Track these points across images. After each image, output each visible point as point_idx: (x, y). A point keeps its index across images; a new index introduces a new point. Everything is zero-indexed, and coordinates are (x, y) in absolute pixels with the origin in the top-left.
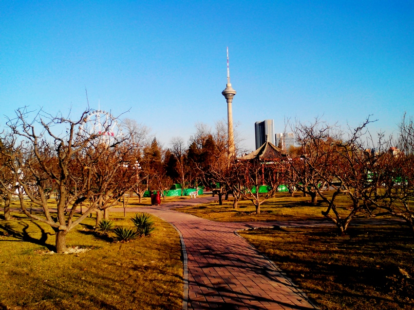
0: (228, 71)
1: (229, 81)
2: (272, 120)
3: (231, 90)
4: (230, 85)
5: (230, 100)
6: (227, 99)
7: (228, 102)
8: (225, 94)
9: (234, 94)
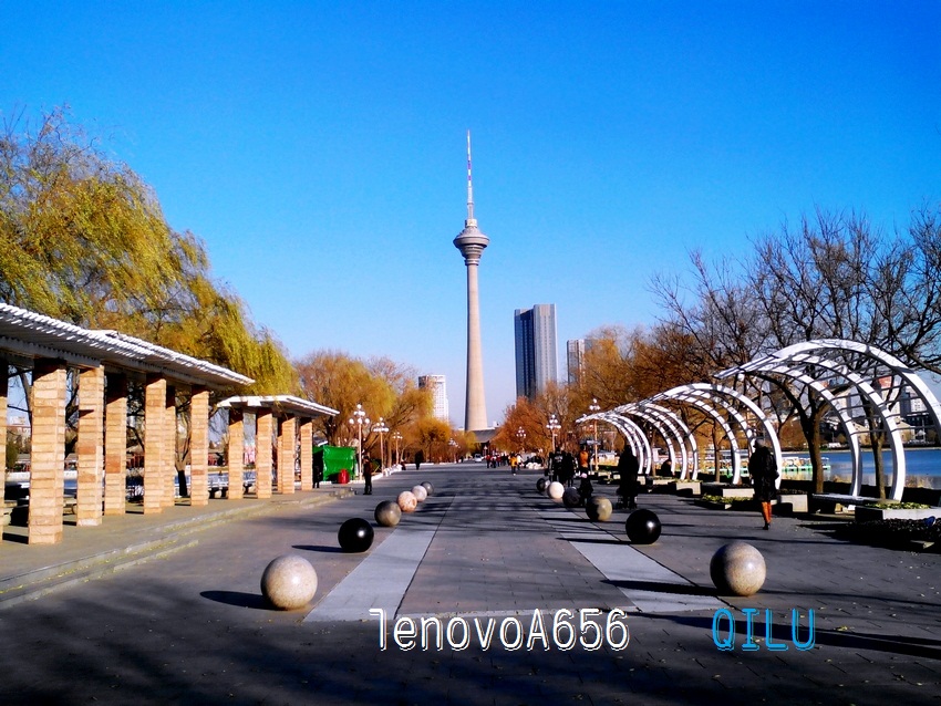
0: (470, 190)
1: (471, 212)
2: (552, 307)
3: (476, 235)
4: (473, 222)
5: (474, 260)
6: (466, 256)
7: (467, 265)
8: (461, 244)
9: (485, 246)
